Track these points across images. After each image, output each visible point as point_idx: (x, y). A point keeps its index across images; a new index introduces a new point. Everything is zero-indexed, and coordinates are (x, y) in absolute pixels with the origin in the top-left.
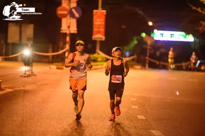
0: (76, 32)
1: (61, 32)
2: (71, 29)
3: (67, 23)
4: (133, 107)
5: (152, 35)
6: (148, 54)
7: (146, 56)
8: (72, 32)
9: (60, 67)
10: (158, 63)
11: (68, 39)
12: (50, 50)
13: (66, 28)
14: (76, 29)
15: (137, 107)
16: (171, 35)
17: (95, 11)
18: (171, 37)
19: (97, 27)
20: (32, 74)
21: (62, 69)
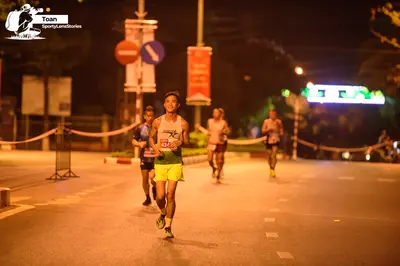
0: (154, 91)
1: (126, 90)
2: (144, 85)
3: (136, 74)
4: (268, 235)
5: (303, 93)
6: (296, 131)
7: (293, 134)
8: (146, 90)
9: (125, 159)
10: (315, 148)
11: (139, 104)
12: (105, 126)
13: (135, 84)
14: (154, 85)
15: (275, 235)
16: (340, 92)
17: (190, 48)
18: (340, 96)
19: (196, 78)
20: (70, 175)
21: (129, 163)
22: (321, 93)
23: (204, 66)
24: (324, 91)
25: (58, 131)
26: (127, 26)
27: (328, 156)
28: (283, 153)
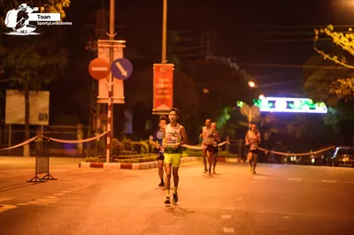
0: (123, 102)
1: (98, 102)
2: (114, 97)
3: (108, 87)
4: (225, 230)
5: (256, 104)
10: (266, 152)
11: (110, 114)
16: (288, 103)
17: (155, 65)
18: (288, 107)
19: (160, 91)
20: (49, 178)
21: (101, 166)
22: (271, 105)
23: (168, 80)
24: (274, 102)
25: (38, 139)
26: (99, 45)
27: (279, 160)
28: (238, 157)
